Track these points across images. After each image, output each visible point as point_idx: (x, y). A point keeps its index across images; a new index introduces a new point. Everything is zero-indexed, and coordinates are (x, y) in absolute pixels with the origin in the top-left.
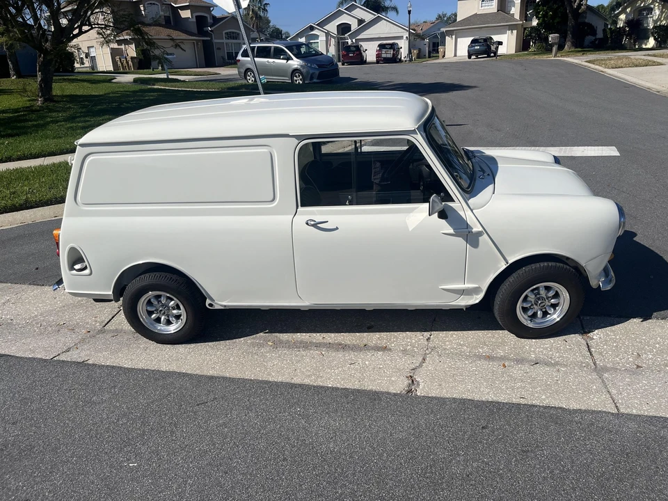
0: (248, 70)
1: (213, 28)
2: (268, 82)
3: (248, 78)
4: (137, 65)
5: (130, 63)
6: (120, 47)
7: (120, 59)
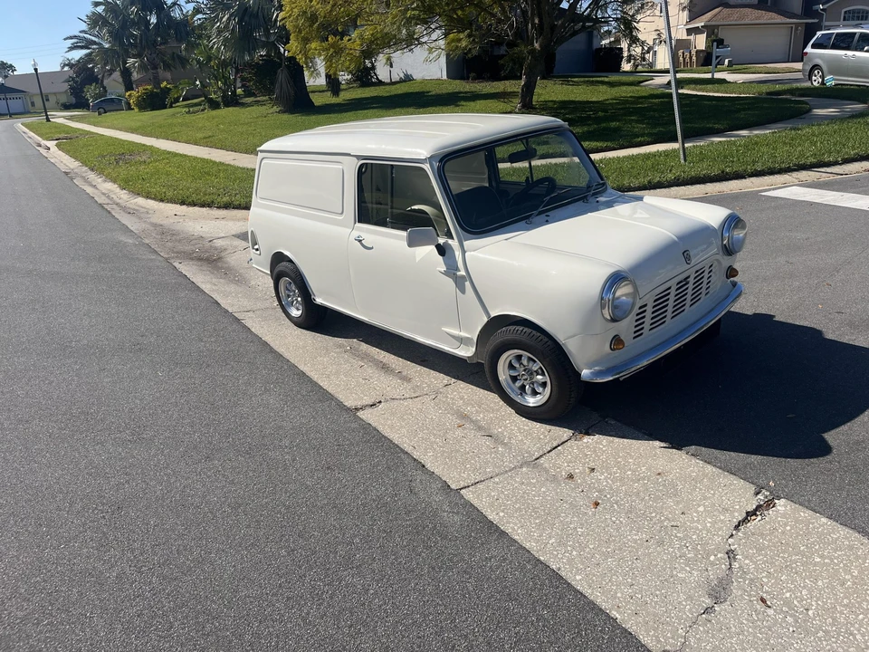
0: (816, 67)
1: (826, 6)
2: (836, 85)
3: (814, 78)
4: (702, 61)
5: (694, 58)
6: (689, 37)
7: (683, 53)
